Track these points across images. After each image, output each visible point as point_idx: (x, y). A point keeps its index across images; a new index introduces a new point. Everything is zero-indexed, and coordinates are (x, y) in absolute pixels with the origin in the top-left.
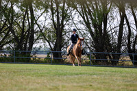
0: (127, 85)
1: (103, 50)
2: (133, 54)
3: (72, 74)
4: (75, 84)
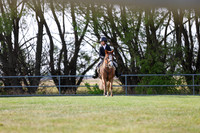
0: (54, 121)
1: (15, 73)
2: (58, 77)
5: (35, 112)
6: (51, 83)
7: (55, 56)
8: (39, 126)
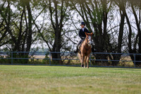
0: (128, 86)
1: (103, 50)
2: (134, 55)
3: (71, 76)
4: (74, 86)
5: (115, 79)
6: (129, 59)
7: (132, 39)
8: (117, 89)
